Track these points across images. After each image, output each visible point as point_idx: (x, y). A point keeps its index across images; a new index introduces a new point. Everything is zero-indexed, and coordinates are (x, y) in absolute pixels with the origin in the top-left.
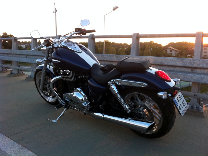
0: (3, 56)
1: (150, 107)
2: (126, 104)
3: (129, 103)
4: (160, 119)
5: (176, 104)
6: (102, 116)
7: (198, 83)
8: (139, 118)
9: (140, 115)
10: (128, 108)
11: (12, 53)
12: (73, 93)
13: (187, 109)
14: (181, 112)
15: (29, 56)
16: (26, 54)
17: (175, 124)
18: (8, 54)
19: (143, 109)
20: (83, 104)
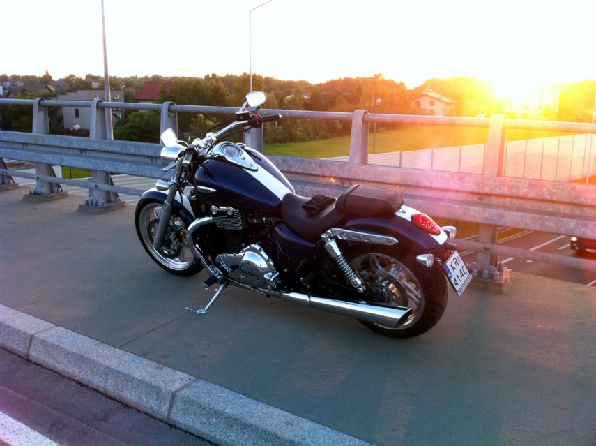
0: (10, 148)
1: (400, 280)
2: (357, 276)
3: (361, 273)
4: (418, 302)
5: (449, 274)
6: (308, 300)
7: (491, 225)
8: (382, 301)
9: (383, 295)
10: (359, 282)
11: (40, 143)
12: (241, 254)
13: (469, 281)
14: (457, 288)
15: (87, 152)
16: (80, 147)
17: (446, 309)
18: (24, 144)
19: (388, 284)
20: (265, 276)
